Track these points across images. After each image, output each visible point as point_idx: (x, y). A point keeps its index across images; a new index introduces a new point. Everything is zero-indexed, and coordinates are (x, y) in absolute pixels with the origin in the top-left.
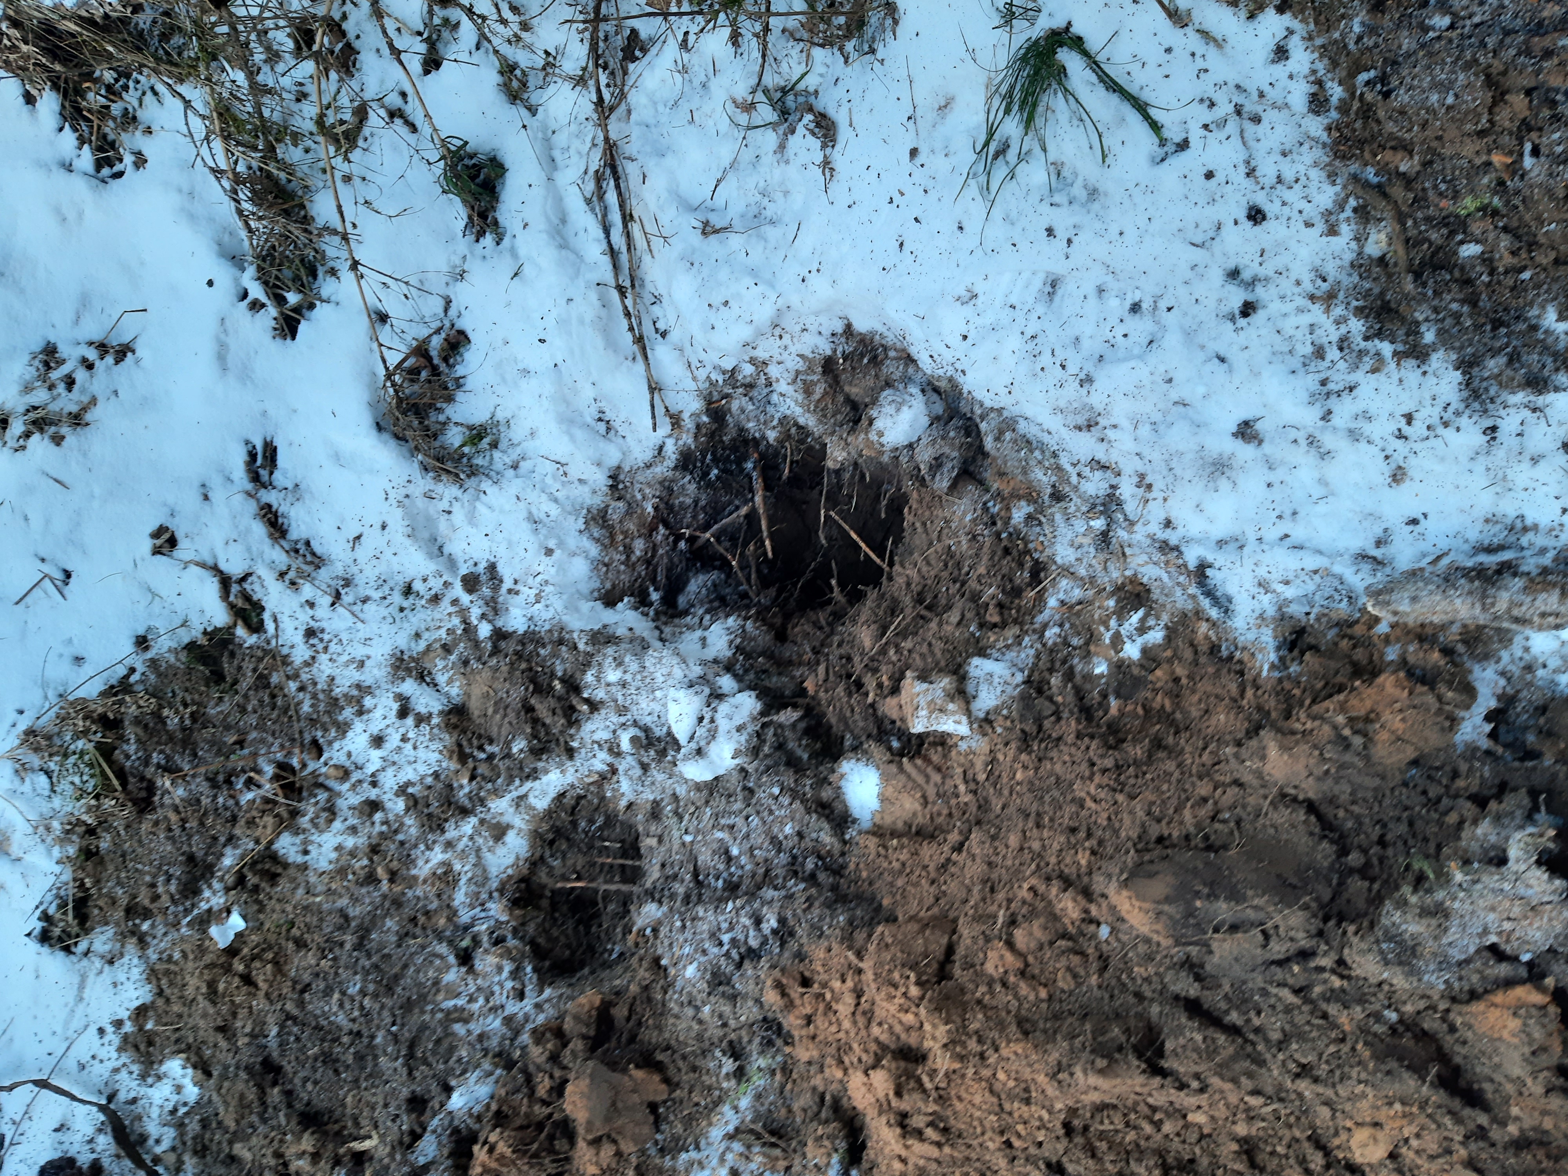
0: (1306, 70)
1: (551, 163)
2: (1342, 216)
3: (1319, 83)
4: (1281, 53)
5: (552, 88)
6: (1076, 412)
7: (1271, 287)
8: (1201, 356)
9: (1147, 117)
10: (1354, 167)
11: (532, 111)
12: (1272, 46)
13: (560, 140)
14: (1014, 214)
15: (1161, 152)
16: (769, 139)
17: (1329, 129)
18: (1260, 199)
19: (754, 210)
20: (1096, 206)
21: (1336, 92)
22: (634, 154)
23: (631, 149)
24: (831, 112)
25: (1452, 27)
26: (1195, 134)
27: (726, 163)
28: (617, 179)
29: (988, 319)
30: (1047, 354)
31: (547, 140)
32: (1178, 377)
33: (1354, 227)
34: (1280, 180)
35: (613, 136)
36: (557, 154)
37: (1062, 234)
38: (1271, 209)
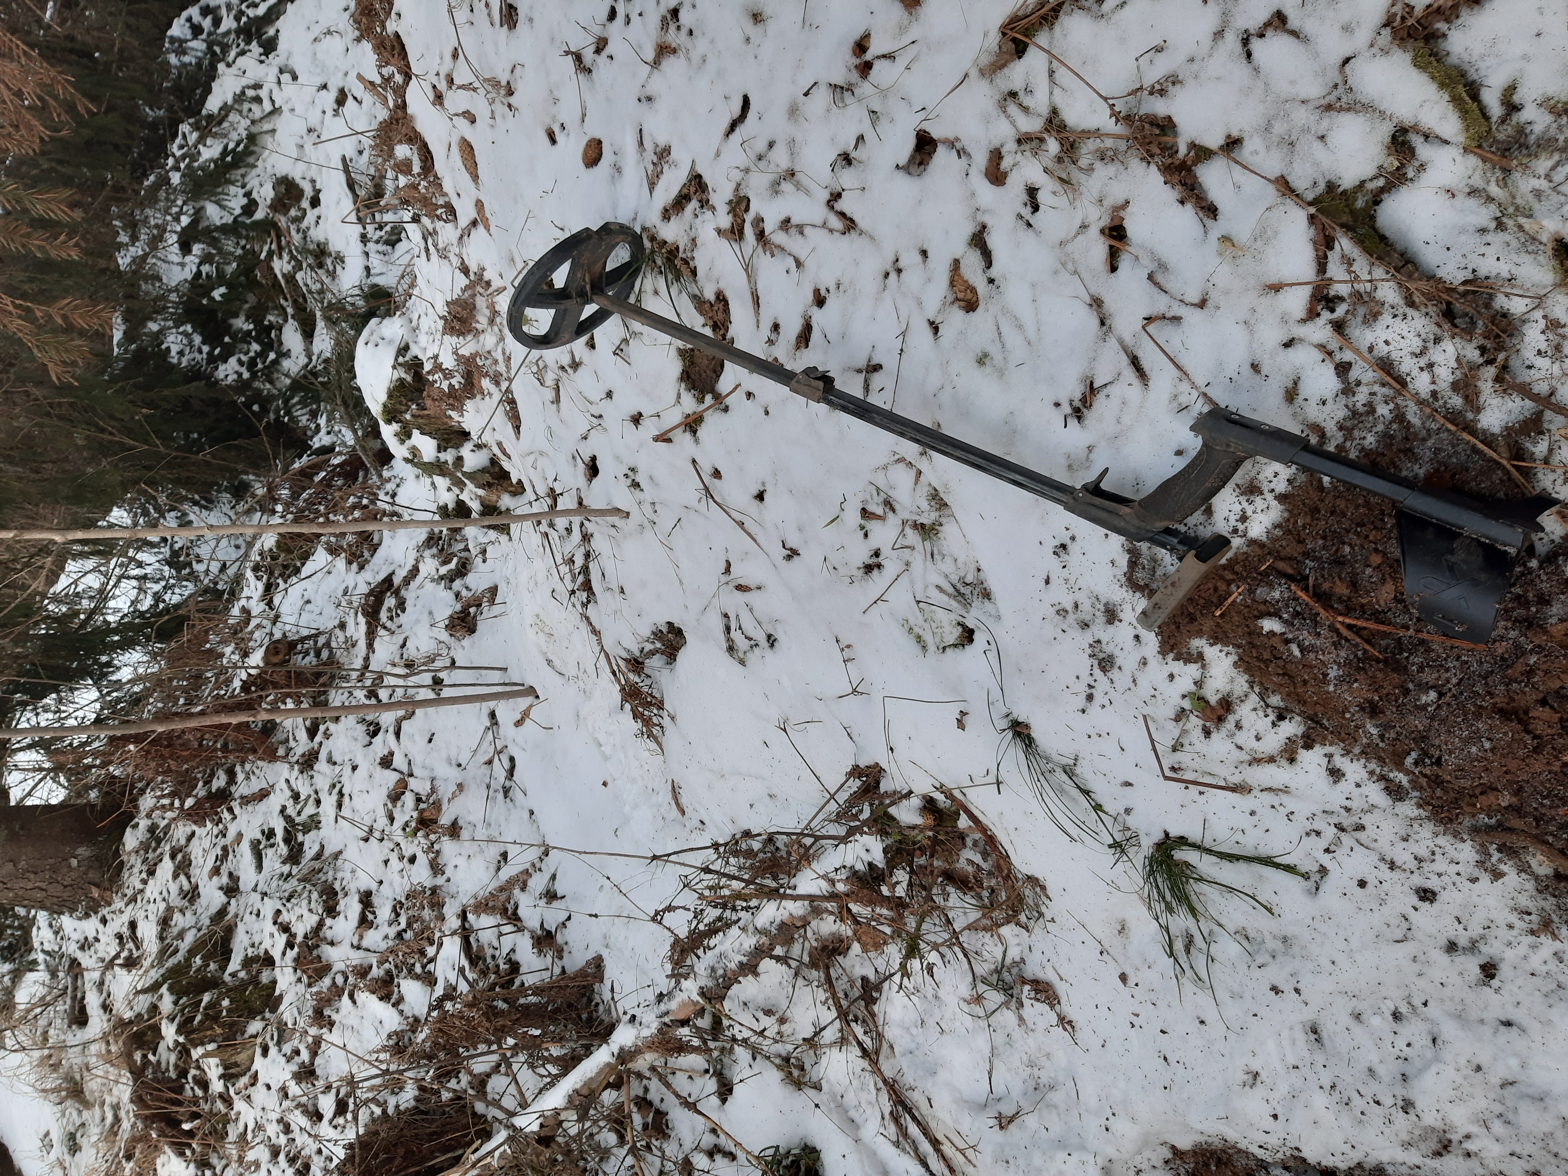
0: (1366, 776)
1: (851, 1125)
2: (1494, 859)
3: (1382, 778)
4: (1336, 774)
5: (824, 1060)
6: (1423, 1138)
7: (1492, 940)
8: (1487, 1031)
9: (1278, 866)
10: (1467, 822)
11: (817, 1087)
12: (1324, 773)
13: (850, 1099)
14: (1236, 988)
15: (1310, 884)
16: (1008, 1017)
17: (1419, 806)
18: (1418, 880)
19: (1031, 1084)
20: (1296, 949)
21: (1402, 778)
22: (913, 1084)
23: (908, 1079)
24: (1041, 976)
25: (1441, 695)
26: (1325, 860)
27: (987, 1052)
28: (909, 1111)
29: (1283, 1088)
30: (1355, 1096)
31: (840, 1106)
32: (1483, 1059)
33: (1510, 863)
34: (1419, 860)
35: (888, 1074)
36: (853, 1114)
37: (1287, 987)
38: (1433, 883)
